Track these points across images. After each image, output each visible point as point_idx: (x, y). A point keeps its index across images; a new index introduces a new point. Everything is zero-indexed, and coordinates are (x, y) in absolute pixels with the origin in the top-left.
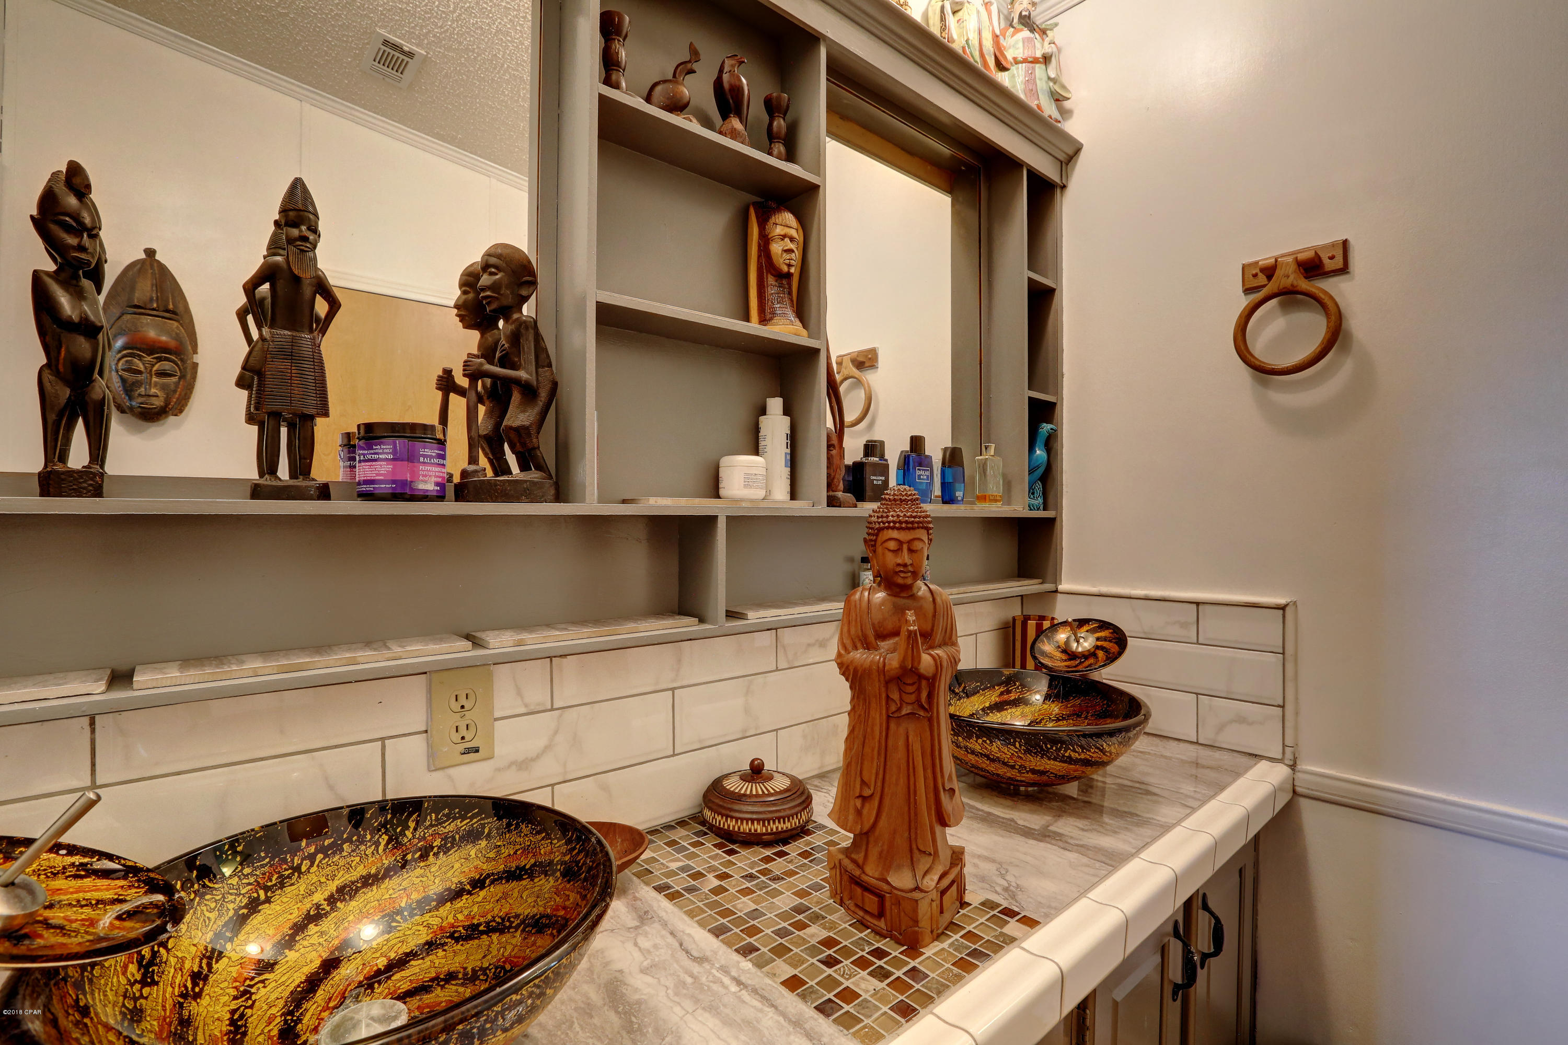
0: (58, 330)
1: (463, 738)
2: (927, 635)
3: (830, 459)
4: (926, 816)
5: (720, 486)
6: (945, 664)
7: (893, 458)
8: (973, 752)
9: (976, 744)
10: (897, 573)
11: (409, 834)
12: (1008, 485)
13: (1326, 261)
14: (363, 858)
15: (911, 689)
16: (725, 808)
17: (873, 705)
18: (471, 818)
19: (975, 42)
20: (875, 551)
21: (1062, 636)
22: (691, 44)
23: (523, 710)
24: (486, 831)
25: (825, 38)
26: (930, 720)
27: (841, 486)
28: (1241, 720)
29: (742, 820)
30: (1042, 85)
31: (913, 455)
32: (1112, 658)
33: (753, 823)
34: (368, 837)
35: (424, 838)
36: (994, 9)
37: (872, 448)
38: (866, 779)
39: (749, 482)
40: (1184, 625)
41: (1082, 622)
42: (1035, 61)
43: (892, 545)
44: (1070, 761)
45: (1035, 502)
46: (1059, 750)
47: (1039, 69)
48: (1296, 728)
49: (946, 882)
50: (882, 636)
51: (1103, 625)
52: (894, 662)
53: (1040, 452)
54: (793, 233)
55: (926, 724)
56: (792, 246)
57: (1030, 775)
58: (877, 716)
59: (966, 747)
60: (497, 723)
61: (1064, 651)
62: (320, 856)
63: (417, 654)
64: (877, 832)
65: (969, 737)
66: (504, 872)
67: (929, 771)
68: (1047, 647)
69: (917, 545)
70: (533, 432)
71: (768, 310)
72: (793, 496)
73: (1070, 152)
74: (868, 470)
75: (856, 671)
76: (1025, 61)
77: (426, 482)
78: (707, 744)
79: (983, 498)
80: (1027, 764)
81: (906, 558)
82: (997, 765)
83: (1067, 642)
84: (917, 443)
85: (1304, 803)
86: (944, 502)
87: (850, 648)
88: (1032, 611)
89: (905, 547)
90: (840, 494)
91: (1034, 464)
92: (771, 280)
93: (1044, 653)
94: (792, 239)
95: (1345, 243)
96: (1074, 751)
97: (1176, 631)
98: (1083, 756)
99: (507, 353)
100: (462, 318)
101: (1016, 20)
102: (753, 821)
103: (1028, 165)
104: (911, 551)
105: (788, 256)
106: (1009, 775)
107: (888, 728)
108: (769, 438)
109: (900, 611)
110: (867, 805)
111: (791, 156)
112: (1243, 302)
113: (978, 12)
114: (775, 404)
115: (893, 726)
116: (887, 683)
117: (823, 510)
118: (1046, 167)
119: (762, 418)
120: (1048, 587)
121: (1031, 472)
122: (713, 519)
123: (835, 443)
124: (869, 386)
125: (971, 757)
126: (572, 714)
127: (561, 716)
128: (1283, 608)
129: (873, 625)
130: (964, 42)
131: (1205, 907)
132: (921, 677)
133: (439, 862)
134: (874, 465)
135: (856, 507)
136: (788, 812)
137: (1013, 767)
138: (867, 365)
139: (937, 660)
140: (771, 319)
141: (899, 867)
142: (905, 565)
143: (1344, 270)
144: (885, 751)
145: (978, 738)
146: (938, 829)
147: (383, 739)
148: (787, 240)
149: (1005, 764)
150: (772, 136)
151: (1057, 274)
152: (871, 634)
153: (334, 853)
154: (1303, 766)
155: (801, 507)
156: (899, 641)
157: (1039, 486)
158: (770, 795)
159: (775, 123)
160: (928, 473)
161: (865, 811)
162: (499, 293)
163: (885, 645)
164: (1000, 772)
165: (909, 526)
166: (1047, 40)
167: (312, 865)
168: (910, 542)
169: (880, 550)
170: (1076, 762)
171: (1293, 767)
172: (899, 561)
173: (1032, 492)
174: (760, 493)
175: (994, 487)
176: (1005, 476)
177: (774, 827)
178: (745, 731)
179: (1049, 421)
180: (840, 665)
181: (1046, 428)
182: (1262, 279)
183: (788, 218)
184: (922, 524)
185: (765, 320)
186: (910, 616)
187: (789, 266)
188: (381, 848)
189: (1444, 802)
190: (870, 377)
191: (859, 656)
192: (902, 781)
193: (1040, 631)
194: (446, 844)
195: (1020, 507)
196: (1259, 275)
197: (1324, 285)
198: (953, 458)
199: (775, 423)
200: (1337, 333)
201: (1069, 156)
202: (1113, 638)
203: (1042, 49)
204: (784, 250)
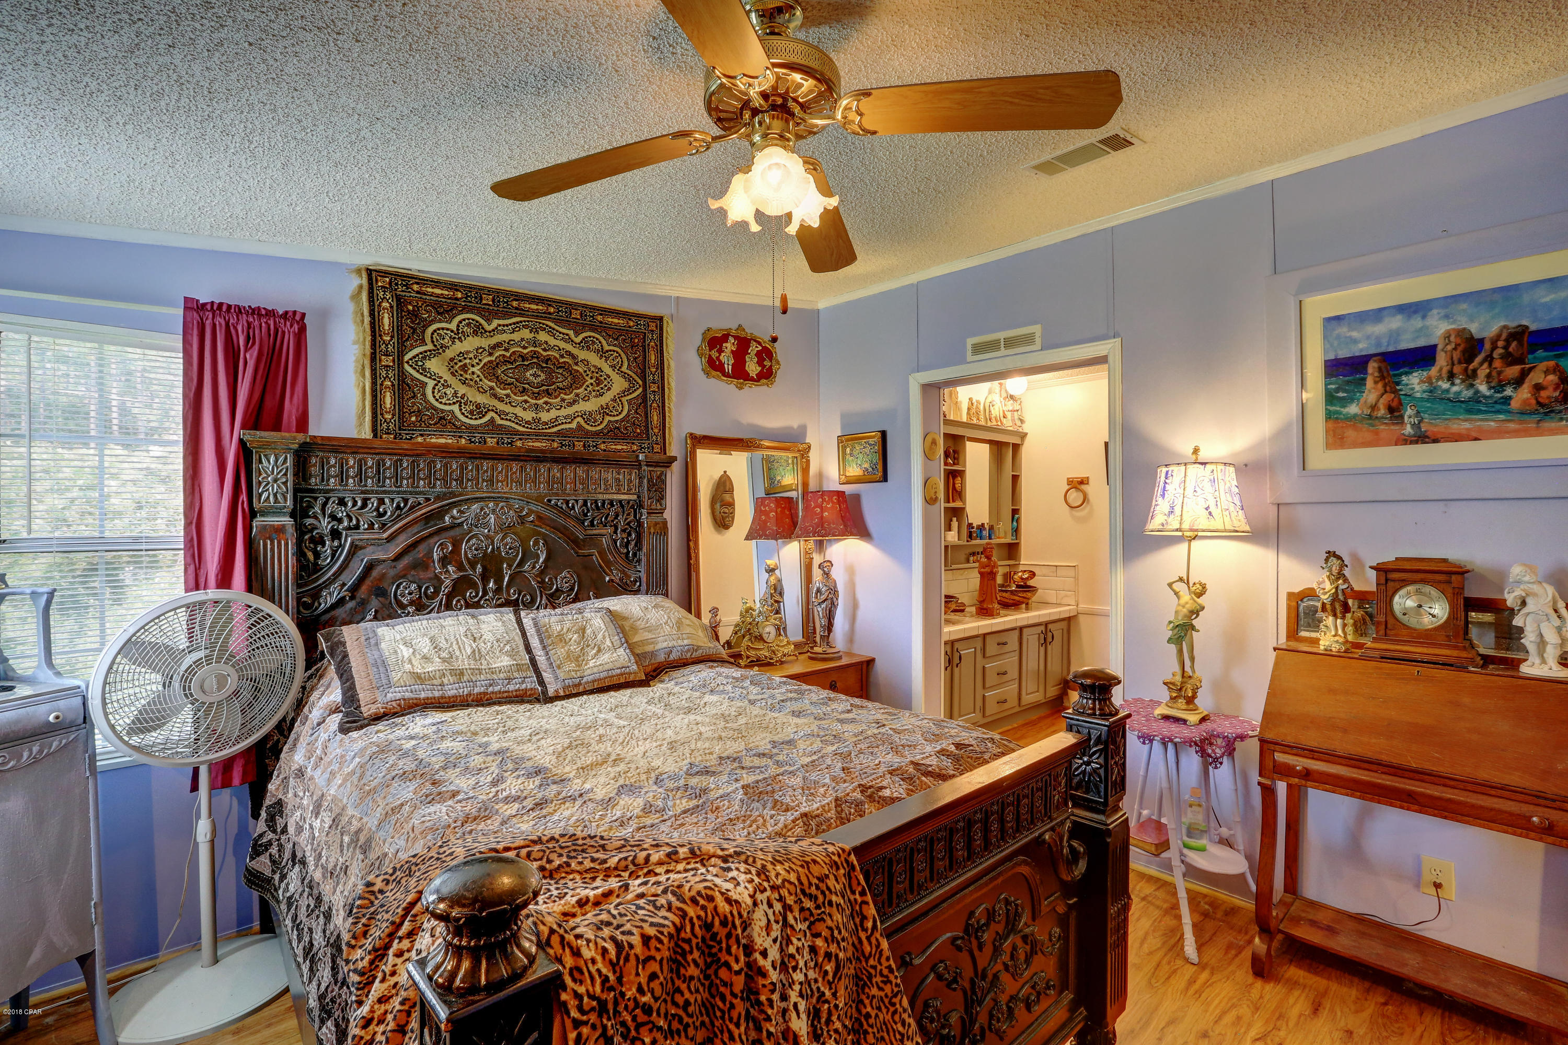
2: (992, 567)
4: (994, 597)
7: (977, 528)
10: (989, 556)
12: (1006, 534)
13: (1084, 481)
15: (990, 577)
17: (985, 578)
19: (998, 414)
21: (1019, 574)
26: (995, 581)
27: (969, 537)
28: (1066, 597)
30: (1016, 417)
31: (982, 527)
32: (1032, 579)
40: (1053, 572)
41: (1024, 571)
42: (1014, 411)
43: (989, 550)
44: (1019, 598)
45: (1013, 538)
47: (1015, 413)
48: (1078, 597)
50: (984, 566)
51: (1031, 572)
52: (988, 571)
53: (1015, 523)
55: (993, 583)
58: (986, 580)
61: (1020, 578)
64: (984, 601)
67: (995, 590)
68: (1016, 576)
69: (993, 550)
71: (954, 500)
72: (960, 540)
75: (982, 572)
76: (1011, 411)
81: (991, 552)
83: (1021, 576)
85: (1080, 616)
88: (1014, 569)
89: (991, 550)
90: (969, 539)
91: (1013, 527)
92: (955, 492)
93: (1015, 578)
94: (960, 482)
95: (1087, 477)
96: (1020, 595)
97: (1051, 574)
98: (1022, 597)
101: (1009, 396)
103: (1012, 444)
107: (986, 584)
108: (953, 527)
109: (987, 562)
110: (984, 595)
112: (1067, 488)
113: (999, 406)
114: (955, 521)
115: (988, 582)
116: (988, 574)
117: (965, 543)
118: (1016, 440)
119: (951, 524)
120: (1018, 563)
121: (1012, 529)
123: (967, 526)
128: (1075, 567)
130: (995, 416)
131: (1051, 629)
132: (992, 574)
139: (994, 572)
140: (955, 502)
141: (990, 605)
142: (990, 554)
143: (1087, 484)
144: (985, 589)
146: (994, 602)
148: (959, 484)
150: (956, 460)
151: (1021, 472)
152: (982, 566)
154: (1080, 606)
155: (961, 543)
156: (988, 568)
157: (1015, 533)
159: (957, 456)
160: (985, 531)
163: (986, 569)
165: (992, 546)
166: (1018, 404)
169: (986, 551)
171: (1077, 606)
173: (1012, 535)
176: (1005, 531)
179: (1018, 514)
180: (979, 572)
181: (1017, 516)
183: (959, 478)
185: (953, 502)
186: (990, 562)
187: (959, 489)
191: (983, 570)
192: (990, 590)
193: (1015, 573)
195: (1009, 540)
196: (1070, 482)
197: (1083, 487)
198: (991, 528)
199: (955, 524)
200: (1085, 499)
201: (1023, 436)
202: (1033, 574)
203: (1017, 407)
204: (958, 486)
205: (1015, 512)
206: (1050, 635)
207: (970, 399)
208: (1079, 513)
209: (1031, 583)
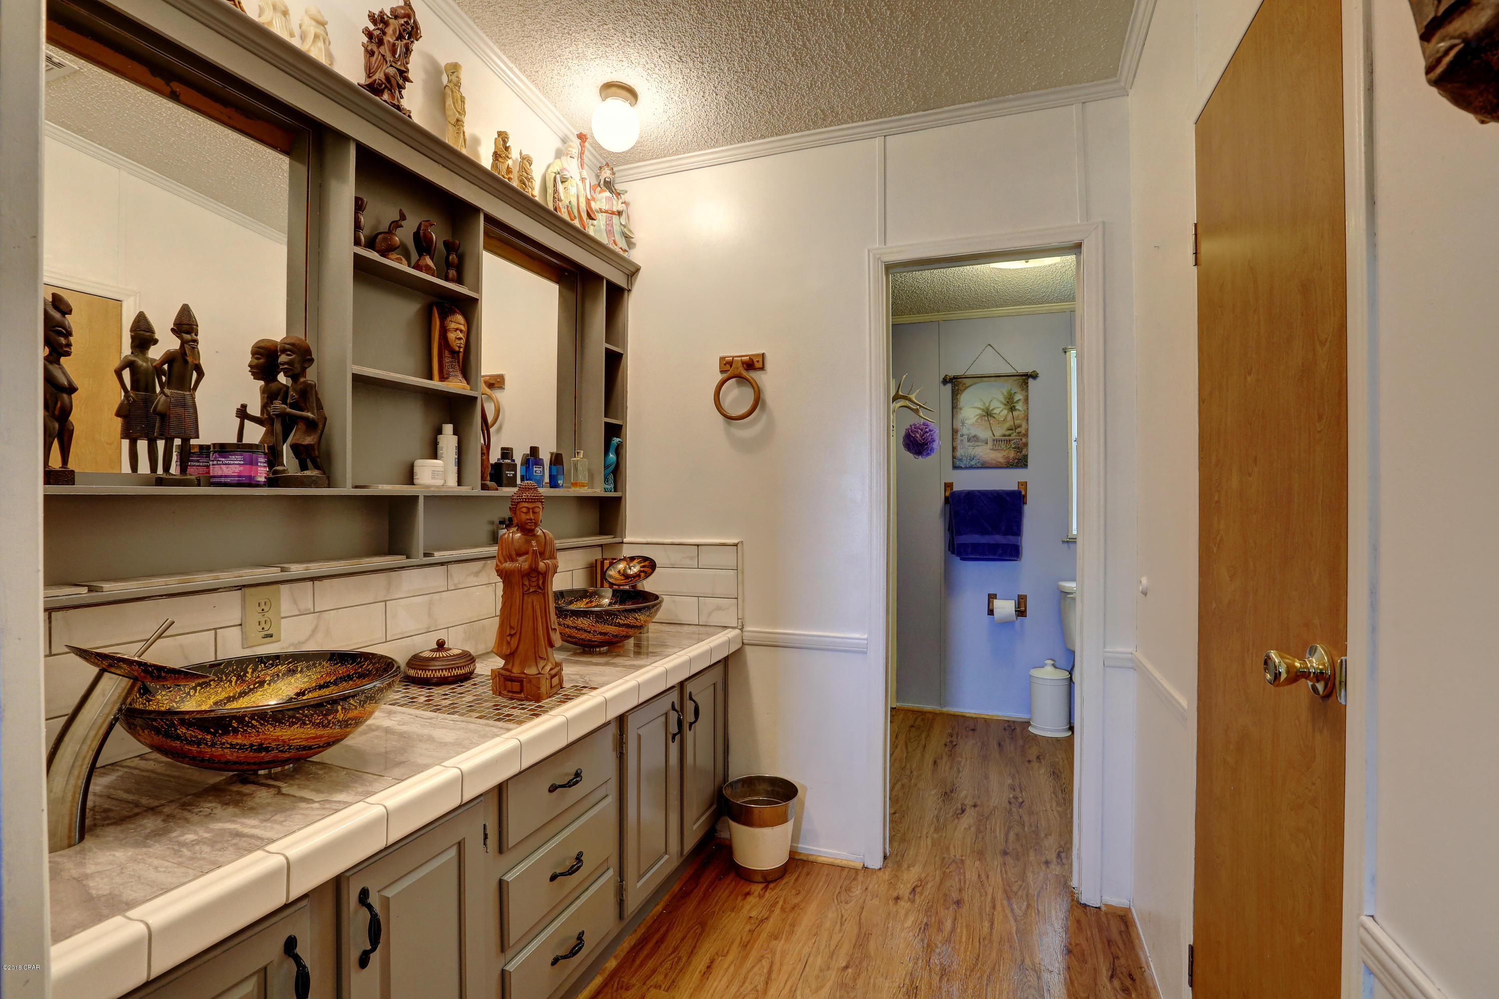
0: (55, 391)
1: (263, 629)
2: (542, 554)
3: (482, 461)
4: (543, 642)
5: (415, 477)
6: (551, 567)
7: (518, 458)
8: (568, 627)
9: (569, 621)
10: (527, 523)
11: (249, 675)
12: (591, 476)
13: (756, 363)
14: (224, 689)
15: (534, 579)
16: (424, 666)
17: (516, 588)
18: (288, 664)
19: (574, 203)
20: (515, 513)
21: (621, 566)
22: (400, 210)
23: (297, 613)
24: (299, 669)
25: (483, 210)
26: (544, 594)
27: (489, 478)
28: (719, 608)
29: (436, 670)
30: (617, 228)
31: (532, 458)
32: (648, 575)
33: (442, 671)
34: (224, 678)
35: (259, 677)
36: (587, 182)
37: (506, 453)
38: (512, 625)
39: (434, 474)
40: (691, 558)
41: (632, 559)
42: (613, 213)
43: (524, 510)
44: (619, 625)
45: (609, 487)
46: (613, 619)
47: (615, 218)
48: (743, 609)
49: (553, 672)
50: (519, 554)
51: (645, 559)
52: (526, 566)
53: (612, 456)
54: (462, 327)
55: (541, 596)
56: (461, 335)
57: (599, 636)
58: (518, 594)
59: (564, 624)
60: (283, 620)
61: (623, 575)
62: (199, 688)
63: (250, 574)
64: (518, 652)
65: (566, 617)
66: (316, 686)
67: (544, 619)
68: (612, 572)
69: (537, 510)
70: (316, 447)
71: (445, 372)
72: (460, 483)
73: (633, 270)
74: (504, 468)
75: (506, 572)
76: (606, 212)
77: (261, 476)
78: (407, 635)
79: (575, 484)
80: (597, 629)
81: (531, 516)
82: (581, 632)
83: (624, 570)
84: (534, 450)
85: (748, 649)
86: (551, 487)
87: (502, 560)
88: (609, 555)
89: (531, 511)
90: (488, 483)
91: (608, 463)
92: (447, 353)
93: (611, 576)
94: (461, 331)
95: (763, 354)
96: (621, 619)
97: (688, 562)
98: (626, 622)
99: (296, 401)
100: (253, 374)
101: (602, 182)
102: (442, 670)
103: (606, 279)
104: (534, 512)
105: (459, 342)
106: (588, 638)
107: (523, 599)
108: (444, 449)
109: (529, 542)
110: (513, 639)
111: (460, 281)
112: (720, 377)
113: (577, 185)
114: (448, 428)
115: (526, 598)
116: (523, 577)
117: (478, 492)
118: (619, 279)
119: (439, 436)
120: (618, 540)
121: (606, 467)
122: (416, 498)
123: (486, 449)
124: (498, 402)
125: (567, 630)
126: (326, 615)
127: (319, 616)
128: (736, 545)
129: (515, 550)
130: (568, 203)
131: (691, 699)
132: (539, 573)
133: (271, 688)
134: (508, 464)
135: (497, 490)
136: (463, 664)
137: (590, 632)
138: (496, 385)
139: (547, 565)
140: (447, 378)
141: (530, 666)
142: (531, 519)
143: (762, 368)
144: (522, 610)
145: (570, 617)
146: (549, 649)
147: (215, 629)
148: (458, 332)
149: (585, 631)
150: (449, 265)
151: (624, 345)
152: (513, 553)
153: (206, 686)
154: (746, 629)
155: (464, 490)
156: (529, 557)
157: (611, 476)
158: (451, 656)
159: (451, 257)
160: (541, 469)
161: (512, 642)
162: (293, 366)
163: (521, 559)
164: (583, 637)
165: (533, 501)
166: (620, 201)
167: (196, 692)
168: (533, 508)
169: (518, 512)
170: (623, 625)
171: (742, 630)
172: (528, 517)
173: (606, 480)
174: (440, 482)
175: (583, 478)
176: (589, 470)
177: (455, 672)
178: (429, 628)
179: (618, 437)
180: (497, 571)
181: (616, 440)
182: (728, 366)
183: (460, 318)
184: (539, 500)
185: (443, 378)
186: (534, 543)
187: (460, 347)
188: (233, 683)
189: (800, 635)
190: (497, 394)
191: (508, 565)
192: (531, 624)
193: (611, 564)
194: (274, 679)
195: (598, 490)
196: (726, 365)
197: (753, 375)
198: (557, 459)
199: (448, 440)
200: (758, 401)
201: (633, 272)
202: (649, 566)
203: (617, 206)
204: (455, 337)
205: (613, 431)
206: (690, 706)
207: (503, 137)
208: (748, 431)
209: (648, 585)
